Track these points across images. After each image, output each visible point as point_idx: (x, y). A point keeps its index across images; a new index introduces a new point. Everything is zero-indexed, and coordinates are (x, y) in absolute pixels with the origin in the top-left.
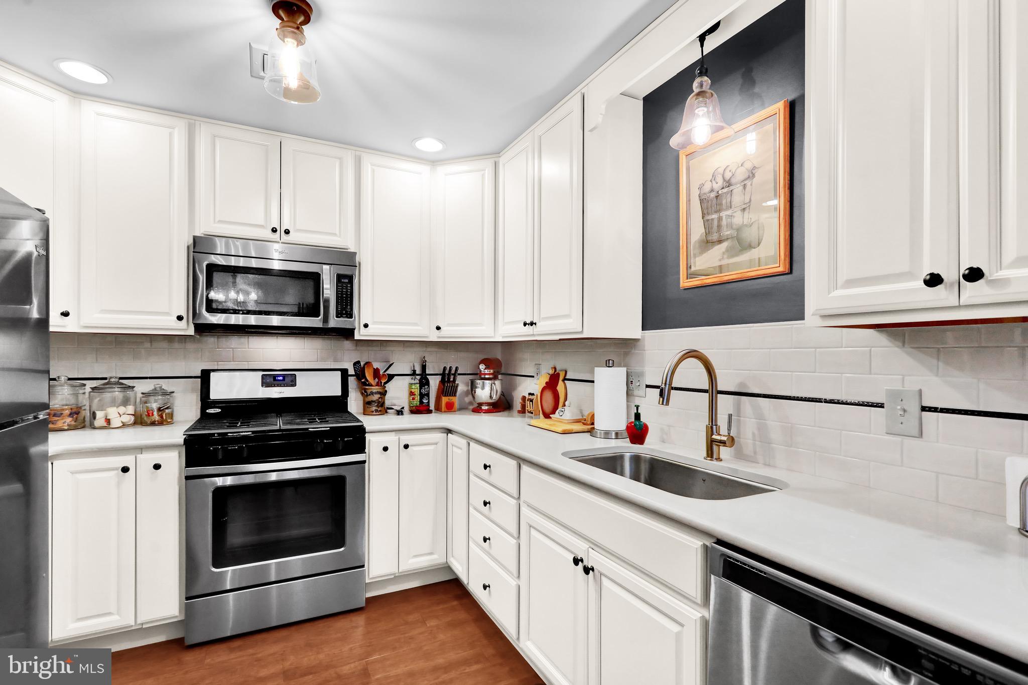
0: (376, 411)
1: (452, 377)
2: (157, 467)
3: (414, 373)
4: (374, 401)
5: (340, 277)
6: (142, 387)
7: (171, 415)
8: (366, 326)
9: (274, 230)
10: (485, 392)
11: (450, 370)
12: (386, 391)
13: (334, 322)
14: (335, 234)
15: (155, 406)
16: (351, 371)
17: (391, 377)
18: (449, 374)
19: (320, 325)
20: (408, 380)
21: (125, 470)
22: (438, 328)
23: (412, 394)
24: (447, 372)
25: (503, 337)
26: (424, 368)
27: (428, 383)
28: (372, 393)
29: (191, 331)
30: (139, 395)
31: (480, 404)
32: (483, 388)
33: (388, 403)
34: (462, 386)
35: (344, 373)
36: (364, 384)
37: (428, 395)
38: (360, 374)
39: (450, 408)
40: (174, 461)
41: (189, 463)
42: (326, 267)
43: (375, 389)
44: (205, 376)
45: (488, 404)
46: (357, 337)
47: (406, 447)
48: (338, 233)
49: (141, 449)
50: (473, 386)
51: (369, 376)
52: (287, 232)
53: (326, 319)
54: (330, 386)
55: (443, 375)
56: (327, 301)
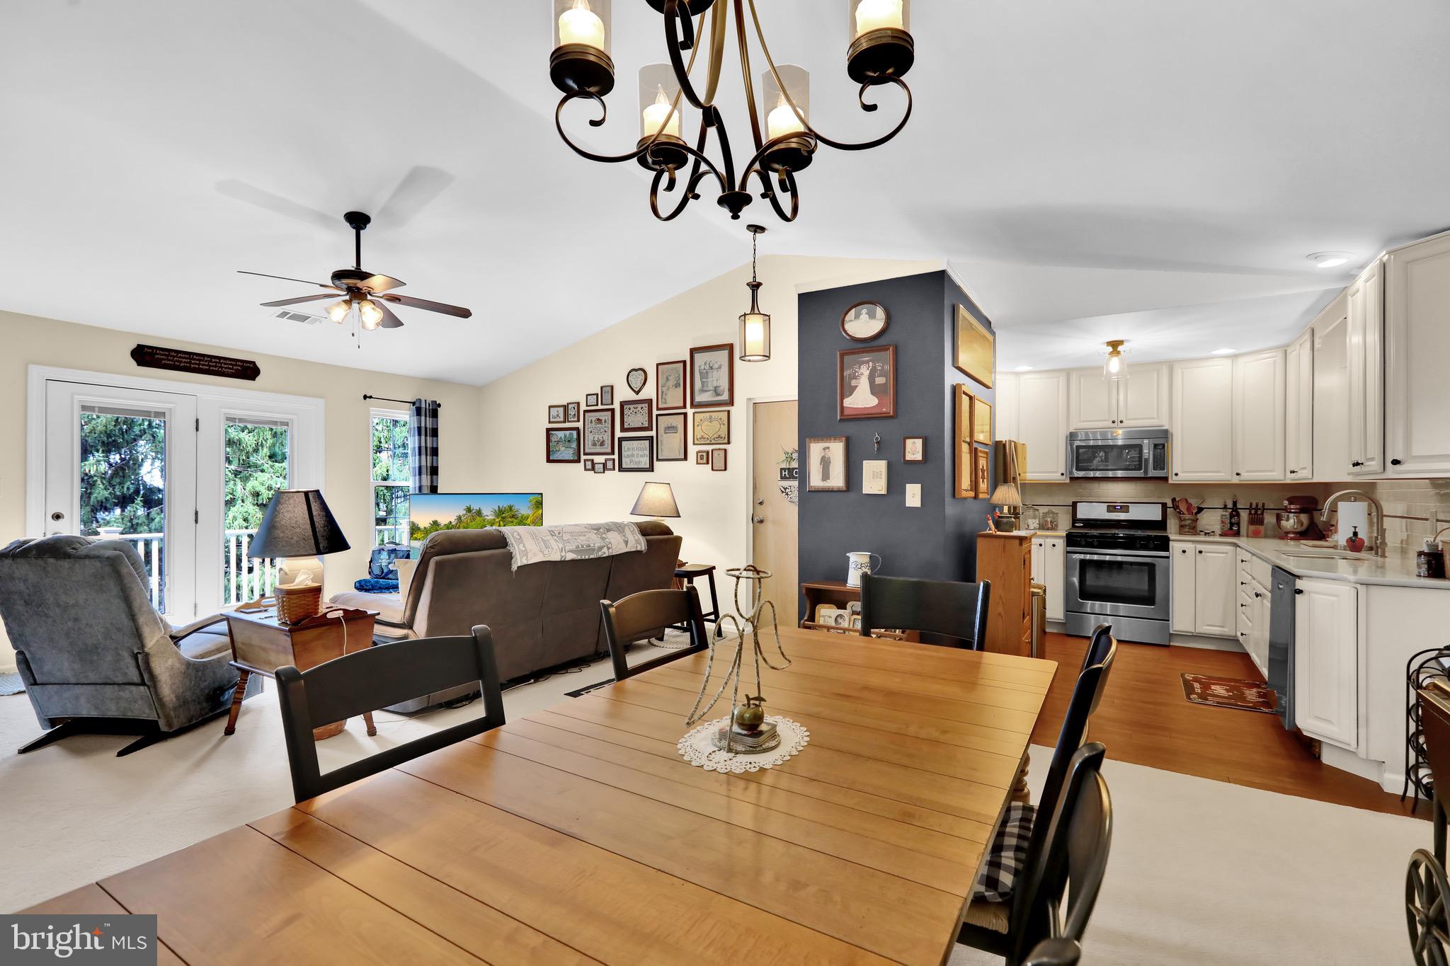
0: (1188, 532)
1: (1259, 512)
2: (1054, 545)
3: (1225, 507)
4: (1186, 525)
5: (1156, 446)
6: (1043, 510)
7: (1057, 526)
8: (1176, 475)
9: (1114, 422)
10: (1290, 523)
11: (1257, 505)
12: (1197, 519)
13: (1152, 473)
14: (1153, 418)
15: (1049, 520)
16: (1170, 504)
17: (1200, 510)
18: (1257, 509)
19: (1143, 476)
20: (1221, 512)
21: (1041, 545)
22: (1238, 474)
23: (1223, 522)
24: (1254, 506)
25: (1292, 480)
26: (1235, 503)
27: (1238, 515)
28: (1185, 520)
29: (1068, 481)
30: (1041, 514)
31: (1287, 533)
32: (1288, 520)
33: (1199, 528)
34: (1269, 519)
35: (1164, 506)
36: (1179, 513)
37: (1238, 524)
38: (1175, 507)
39: (1256, 535)
40: (1061, 543)
41: (1068, 545)
42: (1146, 441)
43: (1187, 516)
44: (1074, 505)
45: (1294, 533)
46: (1170, 482)
47: (1200, 552)
48: (1155, 416)
49: (1047, 537)
50: (1279, 518)
51: (1183, 507)
52: (1121, 422)
53: (1146, 472)
54: (1154, 513)
55: (1250, 509)
56: (1147, 460)
